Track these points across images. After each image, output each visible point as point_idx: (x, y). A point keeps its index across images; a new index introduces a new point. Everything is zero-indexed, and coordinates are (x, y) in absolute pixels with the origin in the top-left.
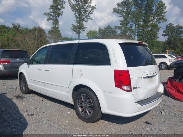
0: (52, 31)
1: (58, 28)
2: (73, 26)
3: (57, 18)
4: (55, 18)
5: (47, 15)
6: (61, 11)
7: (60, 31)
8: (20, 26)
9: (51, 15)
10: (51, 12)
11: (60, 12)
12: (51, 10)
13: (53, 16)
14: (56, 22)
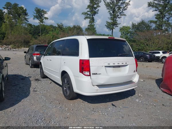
0: (89, 29)
1: (93, 25)
2: (107, 22)
3: (93, 16)
4: (91, 16)
5: (84, 14)
6: (97, 9)
7: (95, 28)
8: (63, 25)
9: (88, 14)
10: (88, 12)
11: (96, 11)
12: (88, 10)
13: (90, 15)
14: (92, 20)
